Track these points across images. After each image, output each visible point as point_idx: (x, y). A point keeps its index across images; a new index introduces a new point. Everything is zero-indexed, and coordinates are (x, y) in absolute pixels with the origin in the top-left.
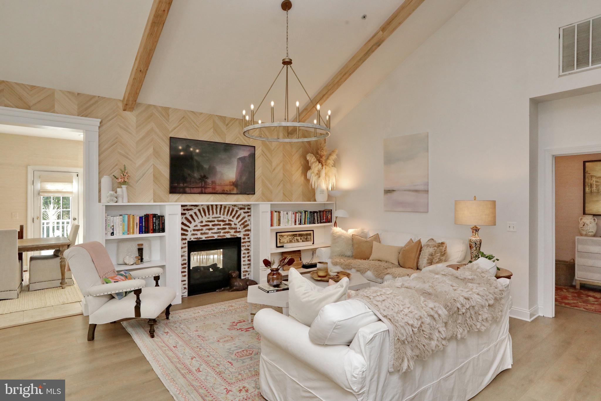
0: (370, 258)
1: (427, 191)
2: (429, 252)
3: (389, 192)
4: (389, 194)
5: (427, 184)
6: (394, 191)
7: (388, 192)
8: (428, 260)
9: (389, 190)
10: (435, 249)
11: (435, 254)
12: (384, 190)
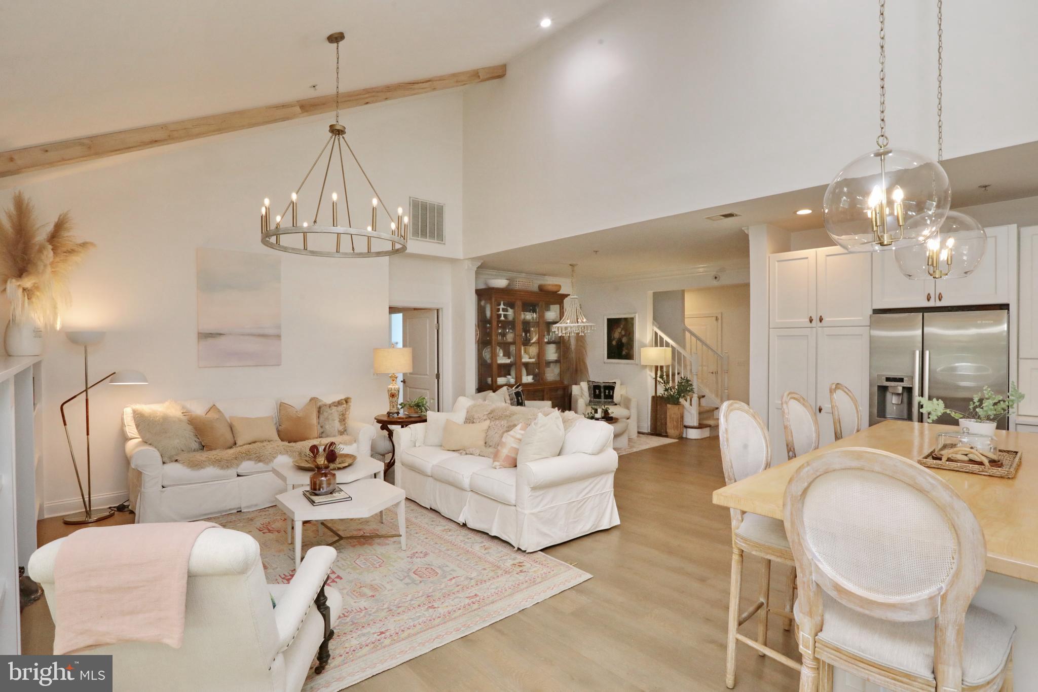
0: (239, 443)
1: (278, 337)
2: (338, 411)
3: (212, 337)
4: (211, 341)
5: (279, 327)
6: (221, 334)
7: (205, 336)
8: (339, 421)
9: (211, 334)
10: (344, 407)
11: (345, 412)
12: (198, 333)
